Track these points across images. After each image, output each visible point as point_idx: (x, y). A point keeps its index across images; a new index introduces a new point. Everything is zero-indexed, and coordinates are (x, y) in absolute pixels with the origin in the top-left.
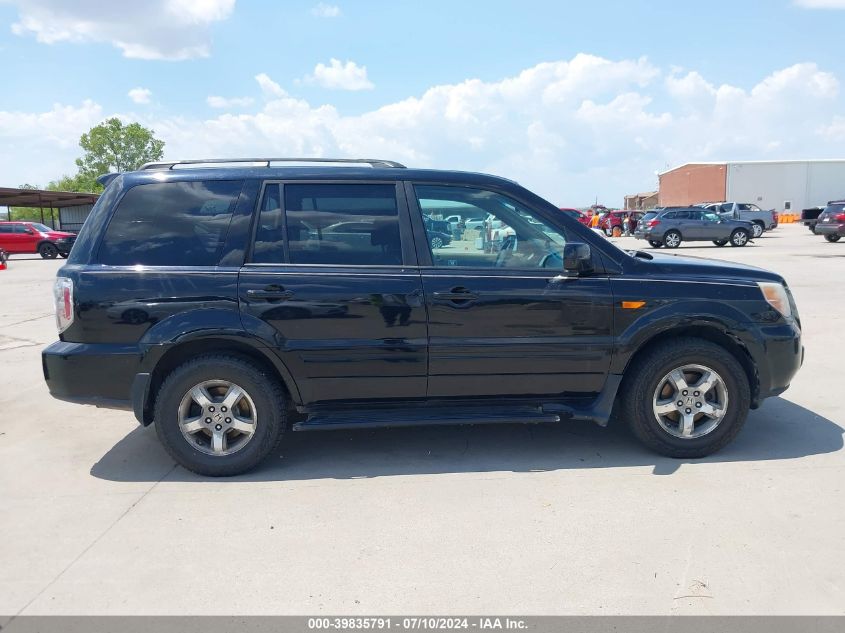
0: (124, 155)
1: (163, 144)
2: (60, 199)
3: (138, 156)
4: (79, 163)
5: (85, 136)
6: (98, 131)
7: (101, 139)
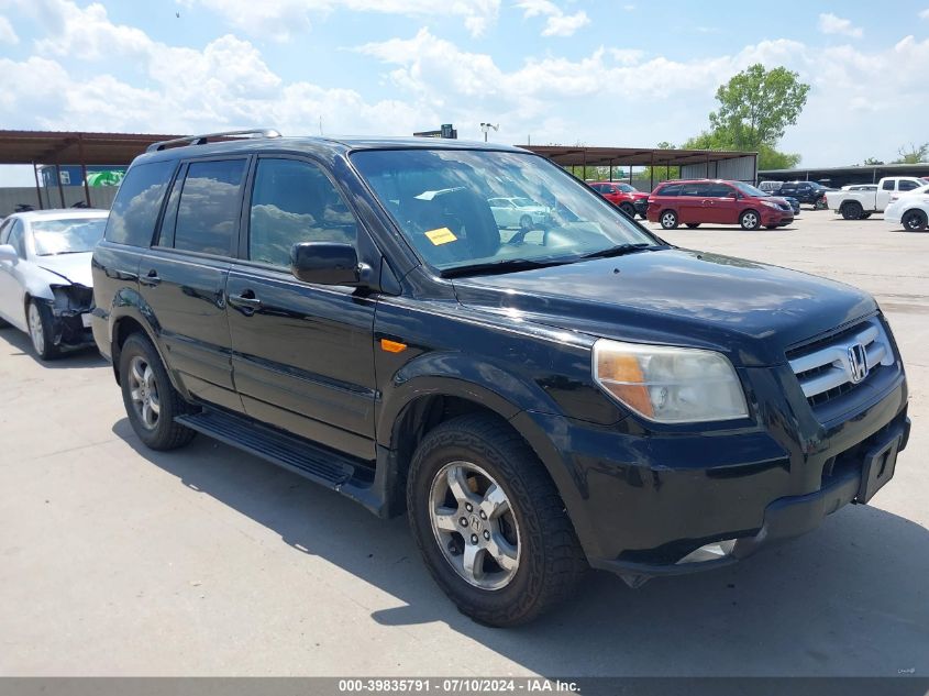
0: (760, 106)
1: (808, 88)
2: (677, 157)
3: (776, 104)
4: (712, 117)
5: (722, 87)
6: (739, 81)
7: (739, 91)
